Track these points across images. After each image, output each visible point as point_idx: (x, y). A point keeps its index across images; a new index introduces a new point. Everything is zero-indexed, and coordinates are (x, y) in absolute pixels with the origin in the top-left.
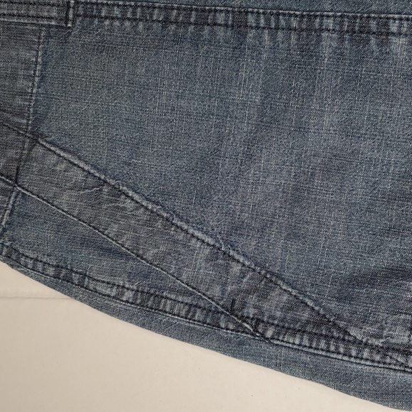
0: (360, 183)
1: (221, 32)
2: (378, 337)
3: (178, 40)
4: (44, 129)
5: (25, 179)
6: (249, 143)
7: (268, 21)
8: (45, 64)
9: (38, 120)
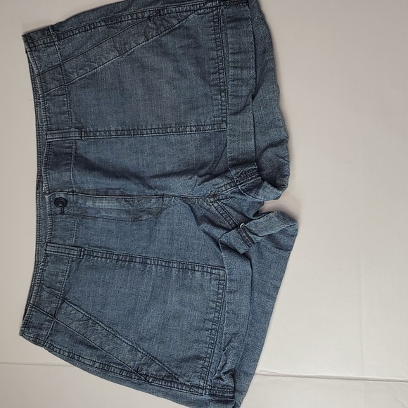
0: (185, 323)
1: (138, 266)
2: (189, 381)
3: (122, 267)
4: (67, 297)
5: (59, 317)
6: (147, 305)
7: (154, 262)
8: (70, 271)
9: (66, 292)
